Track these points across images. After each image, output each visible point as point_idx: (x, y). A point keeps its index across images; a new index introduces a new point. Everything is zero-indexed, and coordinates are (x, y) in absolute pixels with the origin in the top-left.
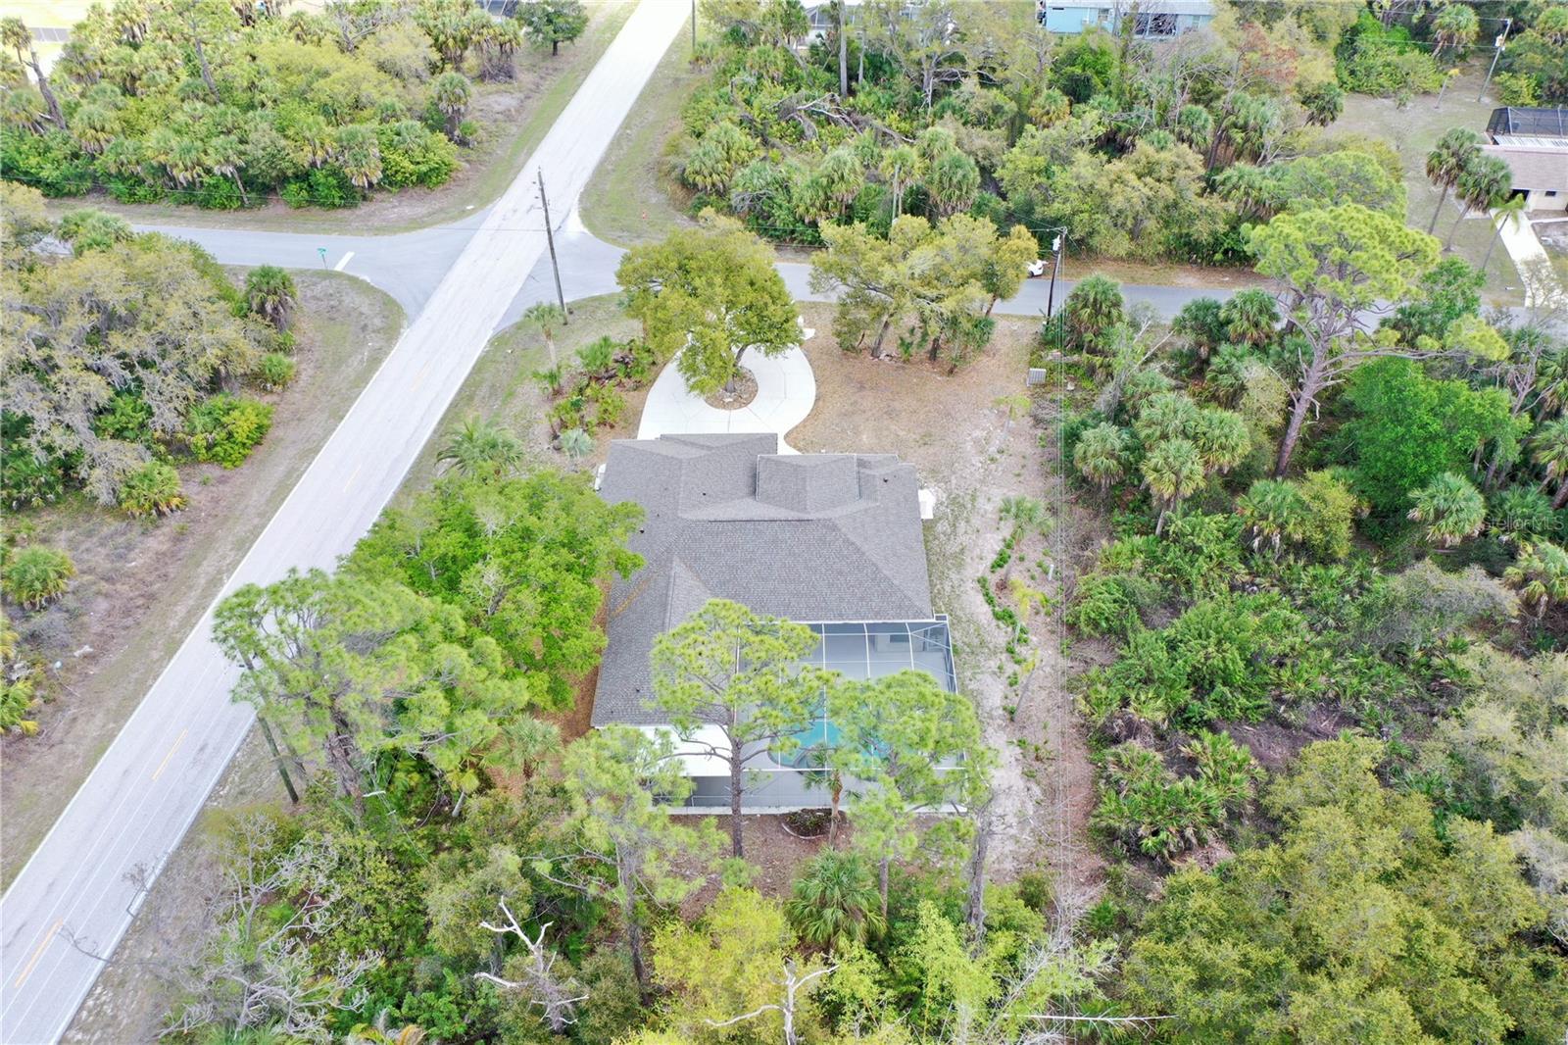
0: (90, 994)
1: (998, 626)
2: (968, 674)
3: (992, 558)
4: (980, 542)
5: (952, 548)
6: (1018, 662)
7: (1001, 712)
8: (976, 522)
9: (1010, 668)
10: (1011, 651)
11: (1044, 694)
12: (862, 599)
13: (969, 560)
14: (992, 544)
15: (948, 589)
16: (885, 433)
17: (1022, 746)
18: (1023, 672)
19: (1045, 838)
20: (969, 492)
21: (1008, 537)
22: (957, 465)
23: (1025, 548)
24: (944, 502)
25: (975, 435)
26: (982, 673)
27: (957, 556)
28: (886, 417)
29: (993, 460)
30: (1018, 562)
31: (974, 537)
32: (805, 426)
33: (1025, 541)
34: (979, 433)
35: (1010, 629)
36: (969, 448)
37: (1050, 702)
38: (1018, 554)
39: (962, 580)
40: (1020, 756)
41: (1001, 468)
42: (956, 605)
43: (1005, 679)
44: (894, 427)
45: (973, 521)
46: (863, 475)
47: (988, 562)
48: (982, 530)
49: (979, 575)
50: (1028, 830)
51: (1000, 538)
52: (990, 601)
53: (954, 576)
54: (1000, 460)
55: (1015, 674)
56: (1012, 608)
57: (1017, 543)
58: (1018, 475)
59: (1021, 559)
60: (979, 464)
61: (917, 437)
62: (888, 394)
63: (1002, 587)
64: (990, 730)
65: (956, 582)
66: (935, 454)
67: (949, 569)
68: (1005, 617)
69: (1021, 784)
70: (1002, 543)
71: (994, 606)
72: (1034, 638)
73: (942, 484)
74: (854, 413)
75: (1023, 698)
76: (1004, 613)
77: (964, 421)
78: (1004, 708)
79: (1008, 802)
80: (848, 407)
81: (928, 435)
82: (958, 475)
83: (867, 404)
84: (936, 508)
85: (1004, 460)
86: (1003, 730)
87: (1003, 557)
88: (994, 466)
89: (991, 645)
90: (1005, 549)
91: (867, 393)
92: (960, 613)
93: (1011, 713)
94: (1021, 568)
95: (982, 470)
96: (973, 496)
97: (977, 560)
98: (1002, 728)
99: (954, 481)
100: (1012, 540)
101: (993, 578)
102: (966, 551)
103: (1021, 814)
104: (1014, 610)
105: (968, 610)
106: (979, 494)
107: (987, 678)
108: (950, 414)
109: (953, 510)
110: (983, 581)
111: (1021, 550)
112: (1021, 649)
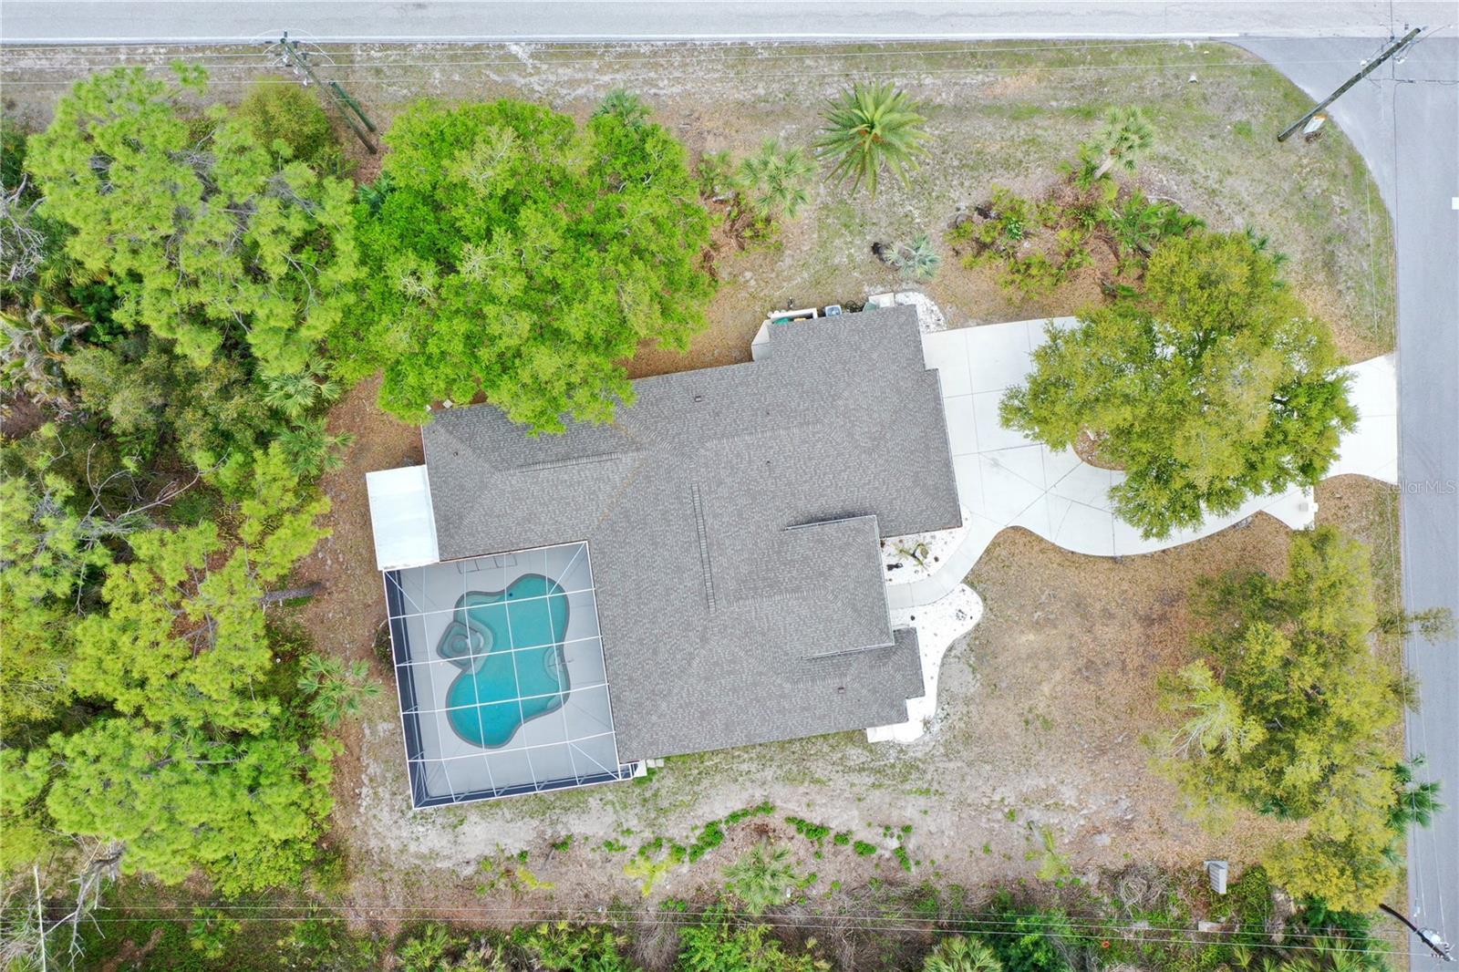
1: (695, 828)
2: (610, 797)
3: (815, 818)
4: (839, 803)
5: (820, 769)
6: (642, 852)
7: (563, 833)
8: (876, 797)
9: (633, 844)
10: (658, 843)
11: (604, 880)
13: (802, 790)
14: (840, 817)
15: (745, 767)
16: (1044, 665)
17: (523, 854)
18: (629, 856)
19: (413, 878)
20: (935, 786)
21: (857, 837)
22: (988, 767)
23: (840, 858)
24: (905, 754)
25: (1063, 789)
26: (616, 812)
27: (806, 775)
28: (1081, 662)
29: (1011, 816)
30: (812, 850)
31: (847, 795)
32: (1042, 551)
33: (855, 858)
34: (1068, 795)
35: (694, 841)
36: (1032, 782)
37: (591, 886)
38: (827, 849)
39: (764, 783)
40: (507, 854)
41: (996, 826)
42: (718, 777)
43: (612, 836)
44: (1058, 676)
45: (877, 792)
46: (840, 661)
47: (803, 814)
48: (862, 804)
49: (778, 803)
50: (417, 862)
51: (854, 828)
52: (734, 817)
53: (769, 773)
54: (1014, 824)
55: (624, 848)
56: (729, 843)
57: (848, 848)
58: (987, 850)
59: (818, 855)
60: (997, 798)
61: (1041, 709)
62: (1137, 661)
63: (762, 831)
64: (535, 823)
65: (758, 776)
66: (1007, 736)
67: (780, 767)
68: (713, 835)
69: (471, 855)
70: (844, 830)
71: (727, 822)
72: (685, 869)
73: (942, 750)
74: (1084, 616)
75: (590, 856)
76: (718, 834)
77: (1094, 774)
78: (570, 837)
79: (444, 843)
80: (1098, 606)
81: (1048, 724)
82: (966, 769)
83: (1108, 632)
84: (890, 745)
85: (1018, 828)
86: (539, 836)
87: (816, 831)
88: (1000, 816)
89: (661, 820)
90: (832, 834)
91: (1137, 629)
92: (706, 783)
93: (564, 844)
94: (802, 853)
95: (986, 801)
96: (928, 791)
97: (805, 800)
98: (541, 835)
99: (951, 765)
100: (852, 842)
101: (775, 820)
102: (818, 786)
103: (434, 855)
104: (727, 846)
105: (712, 792)
106: (934, 798)
107: (610, 817)
108: (1104, 752)
109: (893, 766)
110: (766, 808)
111: (835, 854)
112: (664, 854)
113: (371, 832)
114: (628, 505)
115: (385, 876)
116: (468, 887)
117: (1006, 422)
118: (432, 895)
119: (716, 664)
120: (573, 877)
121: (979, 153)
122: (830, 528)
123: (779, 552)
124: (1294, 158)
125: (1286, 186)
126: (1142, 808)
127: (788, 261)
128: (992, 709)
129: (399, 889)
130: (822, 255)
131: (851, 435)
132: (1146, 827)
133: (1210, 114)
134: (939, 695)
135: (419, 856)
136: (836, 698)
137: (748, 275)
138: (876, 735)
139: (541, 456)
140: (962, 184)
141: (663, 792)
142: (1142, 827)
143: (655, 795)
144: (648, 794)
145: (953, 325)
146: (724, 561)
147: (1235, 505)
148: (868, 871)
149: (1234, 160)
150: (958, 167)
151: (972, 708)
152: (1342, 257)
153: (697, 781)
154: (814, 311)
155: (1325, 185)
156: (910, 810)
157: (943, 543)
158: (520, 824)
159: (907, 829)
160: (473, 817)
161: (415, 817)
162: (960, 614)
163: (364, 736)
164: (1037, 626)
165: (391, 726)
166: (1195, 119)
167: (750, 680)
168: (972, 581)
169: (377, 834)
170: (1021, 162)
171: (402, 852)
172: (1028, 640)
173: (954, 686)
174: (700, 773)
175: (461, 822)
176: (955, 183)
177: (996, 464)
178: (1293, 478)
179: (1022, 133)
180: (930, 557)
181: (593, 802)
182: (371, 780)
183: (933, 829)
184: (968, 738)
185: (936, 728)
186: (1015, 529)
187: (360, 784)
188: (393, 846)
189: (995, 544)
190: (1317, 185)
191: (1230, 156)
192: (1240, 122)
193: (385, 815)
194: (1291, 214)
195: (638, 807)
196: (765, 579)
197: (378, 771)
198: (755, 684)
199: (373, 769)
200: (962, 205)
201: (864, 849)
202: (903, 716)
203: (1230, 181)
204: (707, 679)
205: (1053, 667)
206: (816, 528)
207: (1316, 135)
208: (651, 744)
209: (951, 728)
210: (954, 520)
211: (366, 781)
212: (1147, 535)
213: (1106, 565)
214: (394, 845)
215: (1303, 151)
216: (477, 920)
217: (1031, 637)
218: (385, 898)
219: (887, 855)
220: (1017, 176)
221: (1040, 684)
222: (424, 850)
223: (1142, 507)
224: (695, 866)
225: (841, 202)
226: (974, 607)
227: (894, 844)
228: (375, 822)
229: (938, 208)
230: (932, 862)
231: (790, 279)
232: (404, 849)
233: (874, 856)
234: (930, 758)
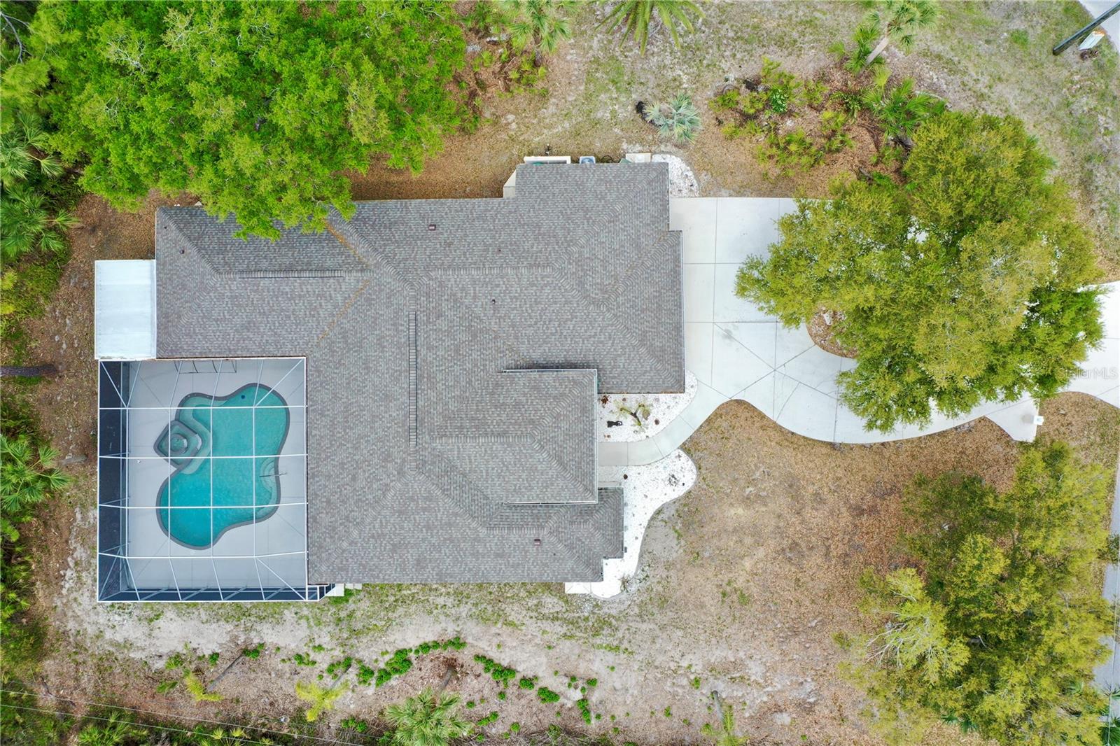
1: (385, 653)
2: (305, 612)
3: (503, 659)
4: (529, 648)
5: (514, 612)
6: (330, 670)
7: (256, 641)
8: (566, 647)
9: (323, 660)
10: (347, 663)
12: (328, 502)
13: (494, 630)
14: (527, 661)
15: (441, 601)
16: (748, 541)
17: (215, 656)
18: (317, 672)
19: (106, 664)
20: (625, 645)
21: (542, 684)
22: (680, 633)
23: (523, 701)
24: (600, 608)
25: (751, 664)
26: (310, 627)
27: (500, 616)
28: (786, 543)
29: (696, 683)
30: (498, 690)
31: (537, 641)
32: (763, 428)
33: (538, 704)
34: (755, 671)
35: (382, 665)
36: (719, 654)
37: (278, 695)
38: (511, 691)
39: (458, 619)
40: (199, 653)
41: (680, 691)
42: (413, 608)
43: (303, 650)
44: (761, 553)
45: (568, 643)
46: (539, 513)
47: (493, 653)
48: (551, 652)
49: (469, 640)
50: (112, 649)
51: (540, 675)
52: (425, 647)
53: (464, 610)
54: (698, 692)
55: (314, 663)
56: (417, 672)
57: (532, 693)
58: (668, 713)
59: (502, 695)
60: (685, 664)
61: (740, 584)
62: (842, 549)
63: (451, 665)
64: (230, 627)
65: (453, 611)
66: (702, 606)
67: (476, 605)
68: (402, 661)
69: (164, 650)
70: (530, 675)
71: (417, 651)
72: (370, 690)
73: (637, 610)
74: (796, 498)
75: (280, 667)
76: (407, 662)
77: (783, 653)
78: (262, 645)
79: (139, 634)
80: (811, 489)
81: (744, 599)
82: (658, 632)
83: (816, 517)
84: (587, 598)
85: (701, 697)
86: (231, 641)
87: (504, 672)
88: (685, 682)
89: (353, 641)
90: (519, 677)
91: (846, 518)
92: (400, 610)
93: (256, 651)
94: (486, 692)
95: (673, 665)
96: (617, 648)
97: (496, 641)
98: (234, 639)
99: (644, 626)
100: (537, 687)
101: (464, 657)
102: (510, 629)
103: (128, 645)
104: (414, 675)
105: (407, 621)
106: (623, 656)
107: (303, 631)
108: (796, 634)
109: (586, 619)
110: (457, 643)
111: (519, 697)
112: (352, 674)
113: (70, 614)
114: (347, 326)
115: (79, 658)
116: (156, 679)
117: (742, 291)
118: (122, 683)
119: (412, 499)
120: (260, 684)
121: (755, 28)
122: (549, 376)
123: (492, 394)
124: (1066, 73)
125: (1055, 100)
126: (826, 693)
127: (552, 109)
128: (691, 576)
129: (91, 672)
130: (586, 108)
131: (581, 284)
132: (827, 712)
133: (989, 19)
134: (641, 556)
135: (113, 643)
136: (532, 550)
137: (511, 117)
138: (572, 588)
139: (264, 264)
140: (734, 56)
141: (358, 614)
142: (823, 711)
143: (350, 616)
144: (343, 614)
145: (705, 193)
146: (433, 395)
147: (966, 407)
148: (549, 717)
149: (1007, 68)
150: (733, 39)
151: (672, 573)
152: (1100, 178)
153: (393, 608)
154: (568, 159)
155: (1093, 103)
156: (597, 664)
157: (667, 408)
158: (214, 626)
159: (592, 682)
160: (170, 613)
162: (673, 480)
163: (75, 520)
164: (747, 501)
166: (973, 22)
167: (445, 519)
168: (689, 448)
169: (75, 617)
170: (795, 41)
171: (98, 637)
172: (737, 513)
173: (657, 548)
174: (396, 601)
175: (157, 617)
176: (728, 53)
177: (728, 335)
178: (1030, 387)
179: (801, 13)
180: (651, 419)
181: (288, 615)
182: (76, 564)
183: (618, 686)
184: (663, 602)
185: (633, 588)
186: (739, 402)
187: (65, 566)
188: (89, 630)
189: (717, 414)
190: (1085, 102)
191: (1003, 63)
192: (1017, 30)
193: (85, 600)
194: (1056, 127)
195: (333, 625)
196: (473, 419)
197: (84, 555)
198: (450, 525)
199: (80, 553)
200: (732, 76)
201: (548, 695)
202: (598, 575)
203: (999, 87)
204: (400, 513)
205: (758, 544)
206: (535, 374)
207: (1091, 53)
208: (341, 569)
209: (649, 590)
210: (678, 386)
211: (72, 564)
212: (870, 426)
213: (824, 450)
214: (91, 630)
215: (1076, 67)
216: (162, 713)
217: (740, 511)
218: (77, 679)
219: (569, 705)
220: (790, 54)
221: (742, 558)
222: (119, 638)
223: (869, 397)
224: (380, 690)
225: (613, 58)
226: (688, 476)
227: (577, 695)
228: (75, 605)
229: (708, 76)
230: (613, 717)
231: (550, 127)
232: (100, 635)
233: (557, 703)
234: (623, 616)
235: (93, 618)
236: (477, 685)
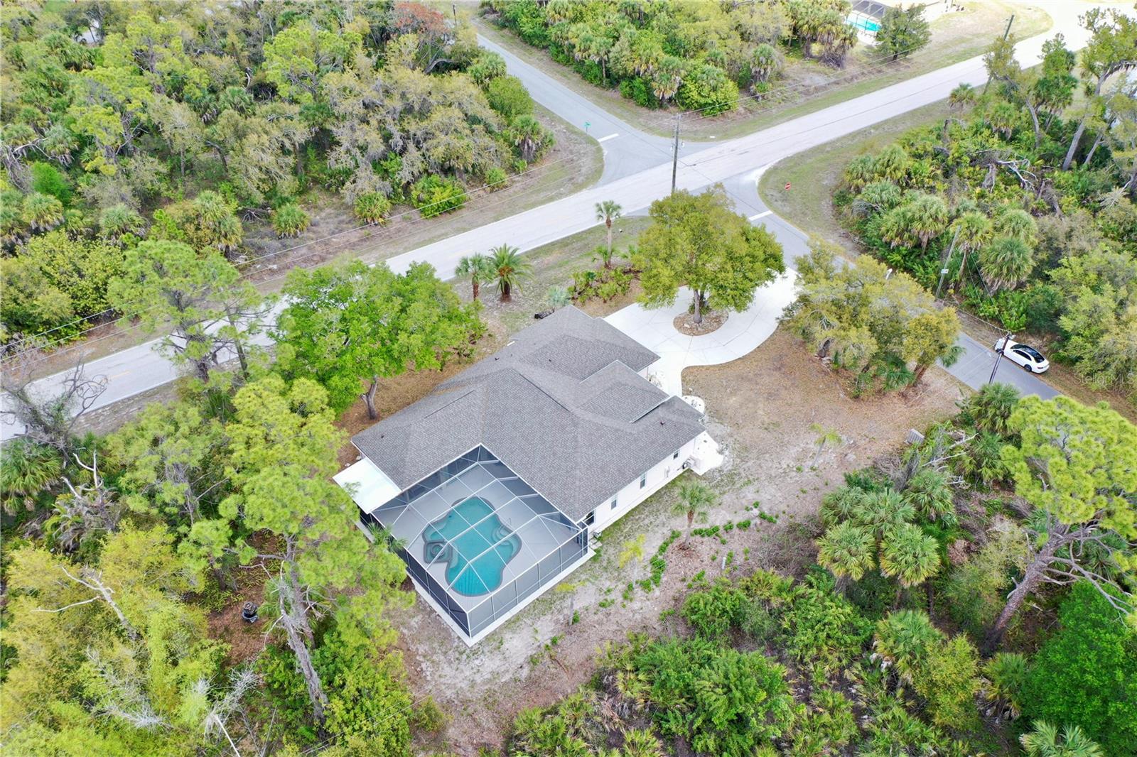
0: (104, 407)
1: (645, 567)
2: (583, 577)
3: (704, 526)
6: (625, 598)
7: (570, 613)
9: (616, 596)
10: (630, 587)
11: (615, 627)
12: (551, 479)
14: (718, 519)
15: (647, 521)
16: (750, 405)
17: (554, 642)
18: (619, 605)
19: (490, 700)
20: (751, 477)
21: (736, 522)
22: (768, 455)
23: (736, 538)
24: (723, 471)
25: (811, 446)
26: (593, 584)
28: (765, 395)
29: (799, 470)
30: (718, 542)
33: (744, 534)
35: (650, 575)
36: (794, 451)
37: (610, 636)
38: (726, 537)
39: (664, 524)
40: (544, 646)
41: (797, 479)
42: (637, 534)
43: (601, 599)
44: (761, 405)
45: (726, 496)
47: (698, 527)
48: (723, 506)
49: (680, 529)
50: (487, 687)
51: (729, 519)
52: (662, 549)
53: (662, 517)
54: (805, 473)
55: (613, 602)
56: (671, 565)
57: (735, 530)
58: (804, 492)
59: (723, 543)
60: (785, 466)
61: (767, 421)
62: (789, 383)
63: (683, 548)
64: (549, 617)
65: (658, 522)
66: (763, 439)
67: (666, 511)
68: (658, 566)
69: (521, 660)
70: (725, 523)
71: (660, 554)
72: (657, 592)
73: (739, 460)
74: (749, 380)
75: (596, 618)
76: (660, 563)
78: (576, 614)
79: (498, 663)
80: (751, 374)
81: (777, 424)
82: (758, 462)
83: (765, 380)
84: (712, 471)
85: (808, 475)
86: (556, 623)
87: (713, 531)
88: (794, 474)
89: (623, 574)
90: (721, 529)
91: (777, 374)
92: (632, 541)
93: (575, 619)
94: (714, 546)
95: (781, 471)
96: (750, 482)
98: (557, 622)
99: (750, 464)
100: (735, 526)
101: (686, 539)
103: (496, 674)
104: (671, 567)
105: (640, 543)
106: (756, 483)
107: (591, 589)
109: (722, 480)
110: (675, 535)
111: (732, 537)
112: (639, 592)
113: (443, 687)
115: (470, 710)
116: (531, 684)
118: (510, 705)
119: (591, 434)
120: (595, 637)
122: (600, 372)
126: (854, 435)
128: (745, 433)
129: (485, 714)
132: (863, 441)
134: (715, 440)
135: (486, 682)
136: (663, 429)
138: (701, 469)
141: (612, 558)
142: (862, 443)
143: (609, 562)
144: (605, 564)
148: (756, 535)
151: (735, 437)
156: (749, 494)
158: (539, 623)
159: (756, 503)
160: (507, 635)
161: (468, 657)
163: (404, 635)
164: (733, 394)
165: (420, 617)
168: (687, 393)
169: (448, 686)
171: (472, 686)
174: (625, 537)
175: (501, 643)
176: (553, 289)
181: (576, 586)
182: (424, 656)
183: (769, 497)
184: (746, 449)
185: (727, 453)
186: (687, 368)
187: (418, 664)
189: (685, 374)
193: (447, 670)
195: (605, 574)
197: (426, 648)
199: (422, 649)
201: (745, 526)
204: (591, 445)
205: (756, 404)
206: (594, 375)
208: (585, 501)
209: (734, 449)
210: (655, 357)
211: (422, 659)
214: (464, 685)
217: (734, 399)
218: (478, 725)
219: (758, 521)
221: (756, 412)
222: (487, 675)
224: (662, 588)
225: (508, 313)
226: (698, 401)
227: (756, 513)
230: (784, 512)
232: (473, 684)
233: (752, 526)
234: (736, 467)
235: (461, 676)
236: (706, 547)
